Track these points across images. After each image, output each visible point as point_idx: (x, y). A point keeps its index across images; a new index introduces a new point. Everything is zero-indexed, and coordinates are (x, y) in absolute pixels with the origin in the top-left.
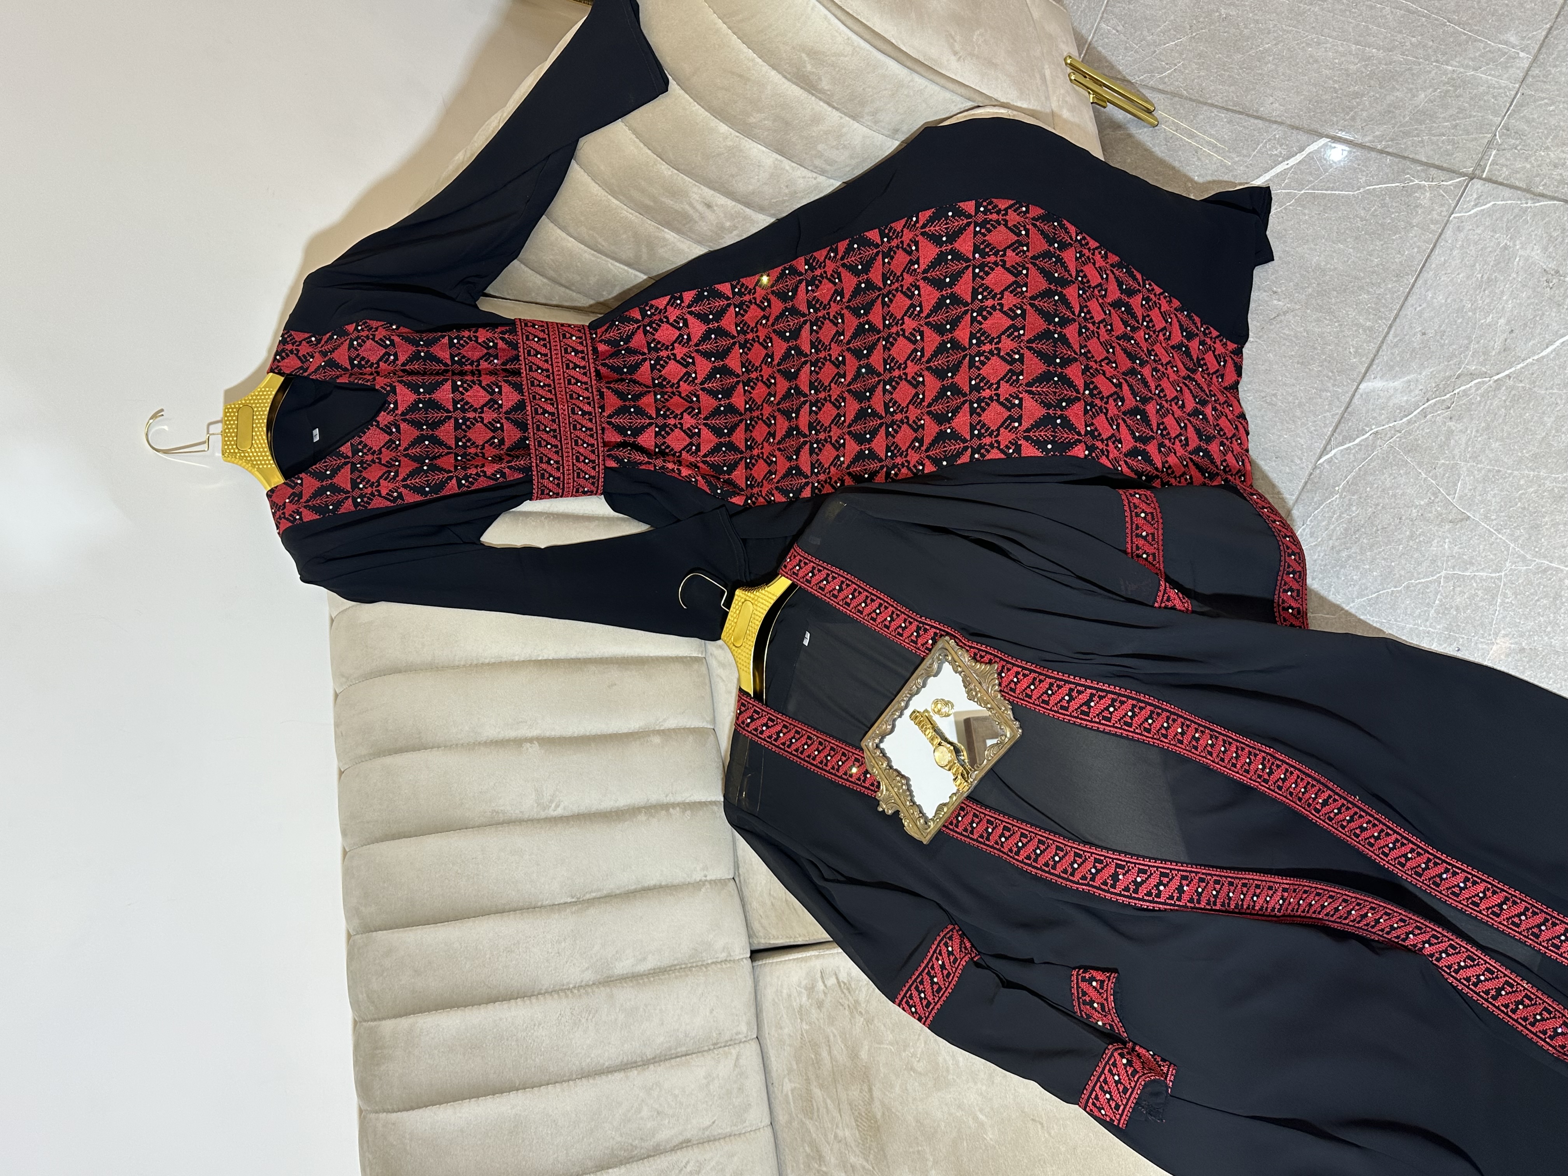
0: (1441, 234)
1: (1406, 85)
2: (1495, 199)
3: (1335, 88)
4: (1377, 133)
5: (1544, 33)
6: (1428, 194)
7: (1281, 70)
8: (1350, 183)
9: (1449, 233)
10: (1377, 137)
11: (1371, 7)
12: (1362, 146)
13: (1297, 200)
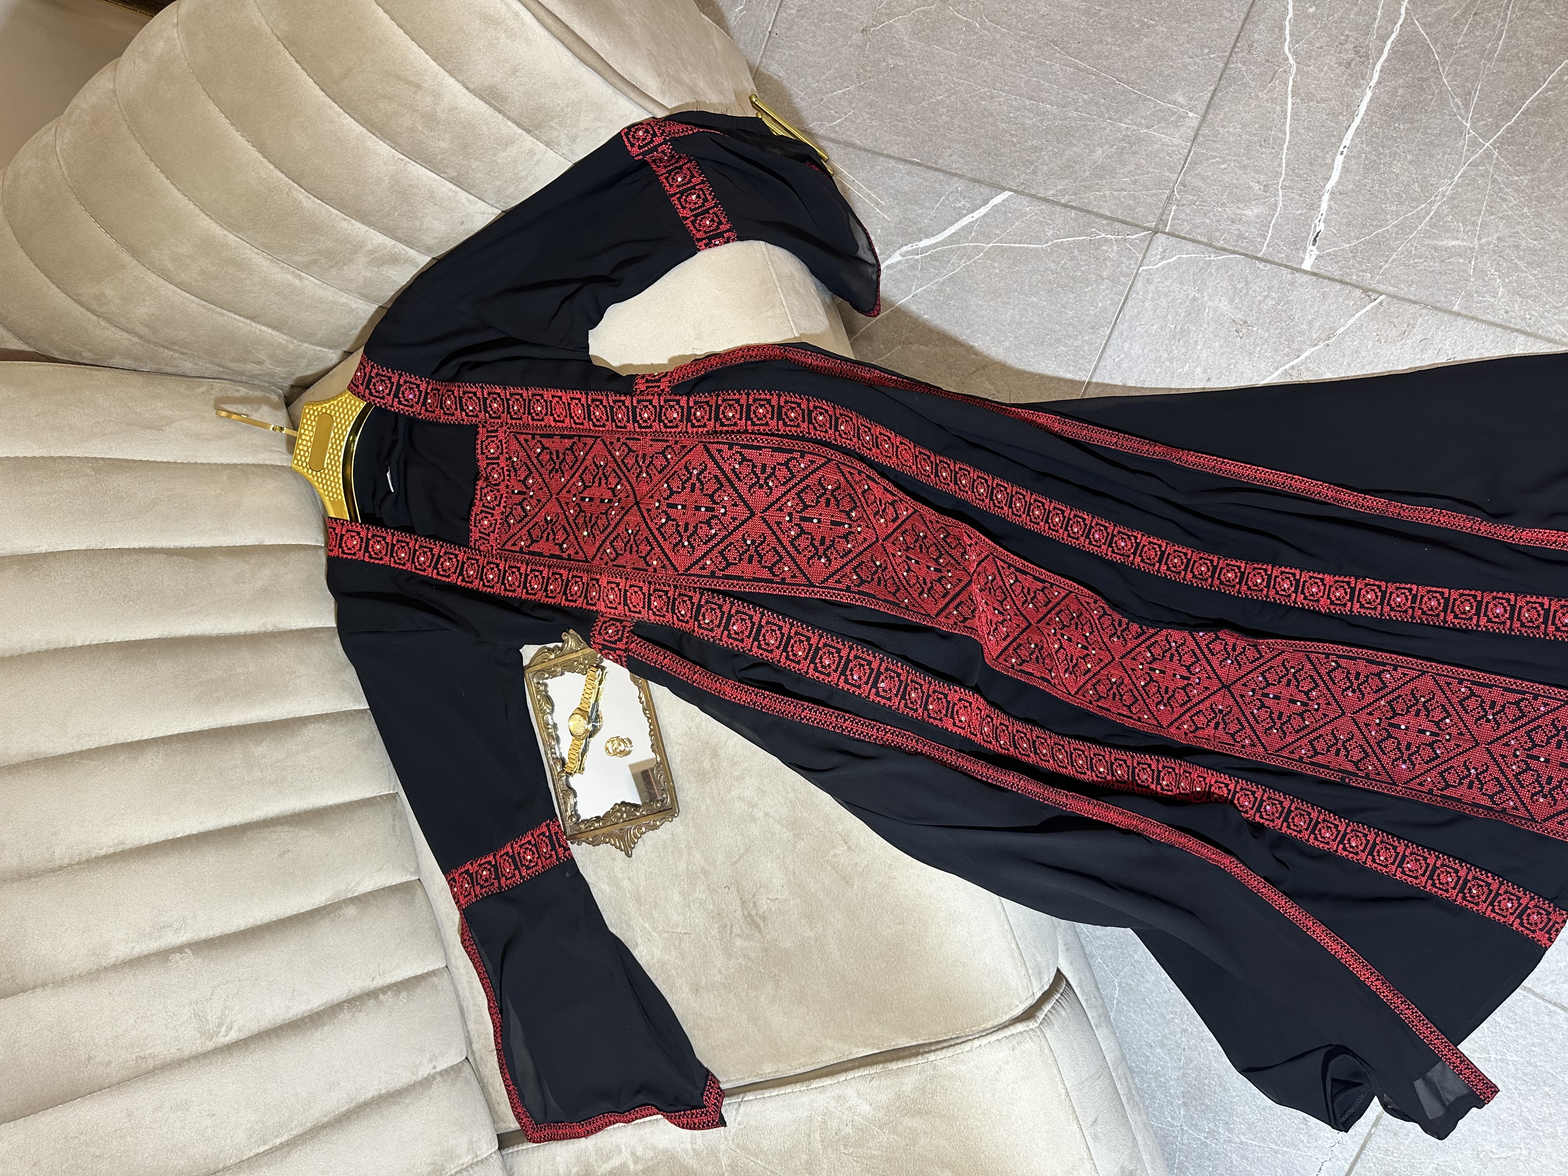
0: (1131, 287)
1: (1083, 141)
2: (1180, 252)
3: (1013, 142)
4: (1060, 187)
5: (1209, 95)
6: (1115, 248)
7: (956, 123)
8: (1037, 236)
9: (1139, 285)
10: (1059, 191)
11: (1041, 64)
12: (1045, 200)
13: (986, 253)
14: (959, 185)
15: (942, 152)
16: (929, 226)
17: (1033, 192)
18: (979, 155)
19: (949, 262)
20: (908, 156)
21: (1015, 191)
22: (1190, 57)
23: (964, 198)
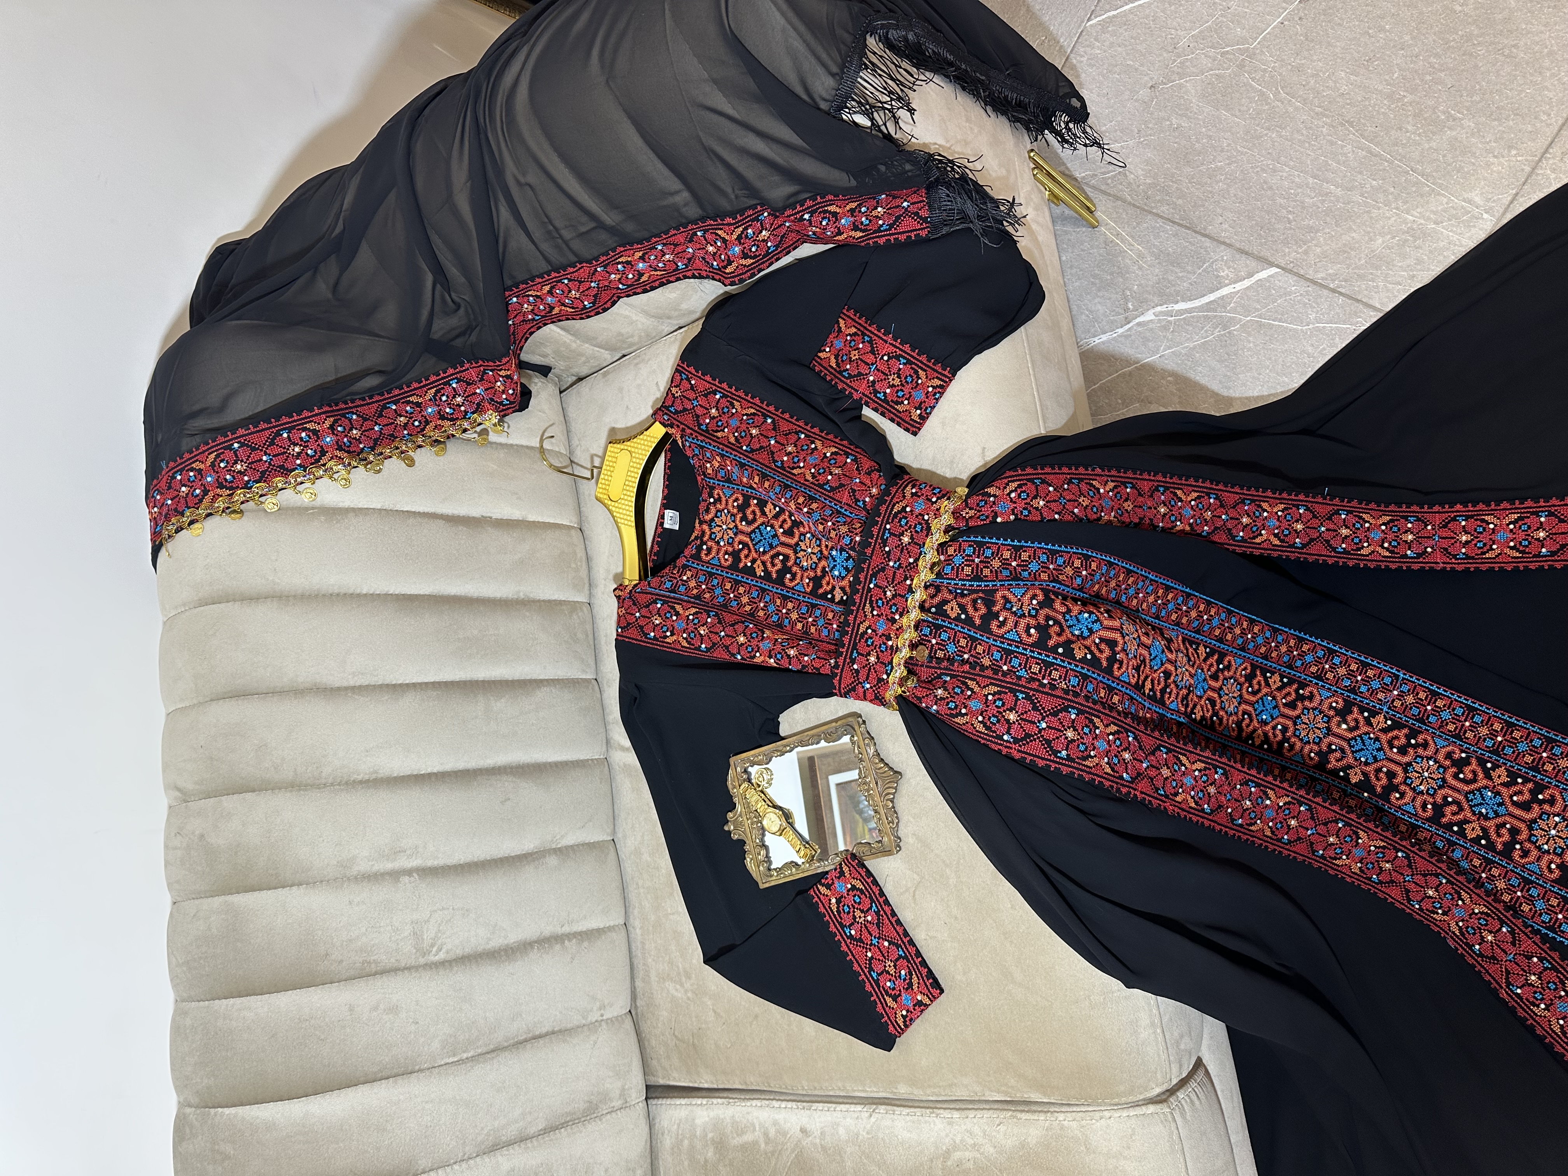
1: (1364, 228)
3: (1288, 218)
5: (1509, 198)
8: (1299, 317)
11: (1332, 143)
12: (1314, 282)
13: (1243, 326)
15: (1213, 219)
16: (1188, 290)
17: (1302, 272)
18: (1251, 227)
19: (1203, 328)
20: (1177, 218)
21: (1283, 269)
22: (1495, 157)
23: (1228, 268)
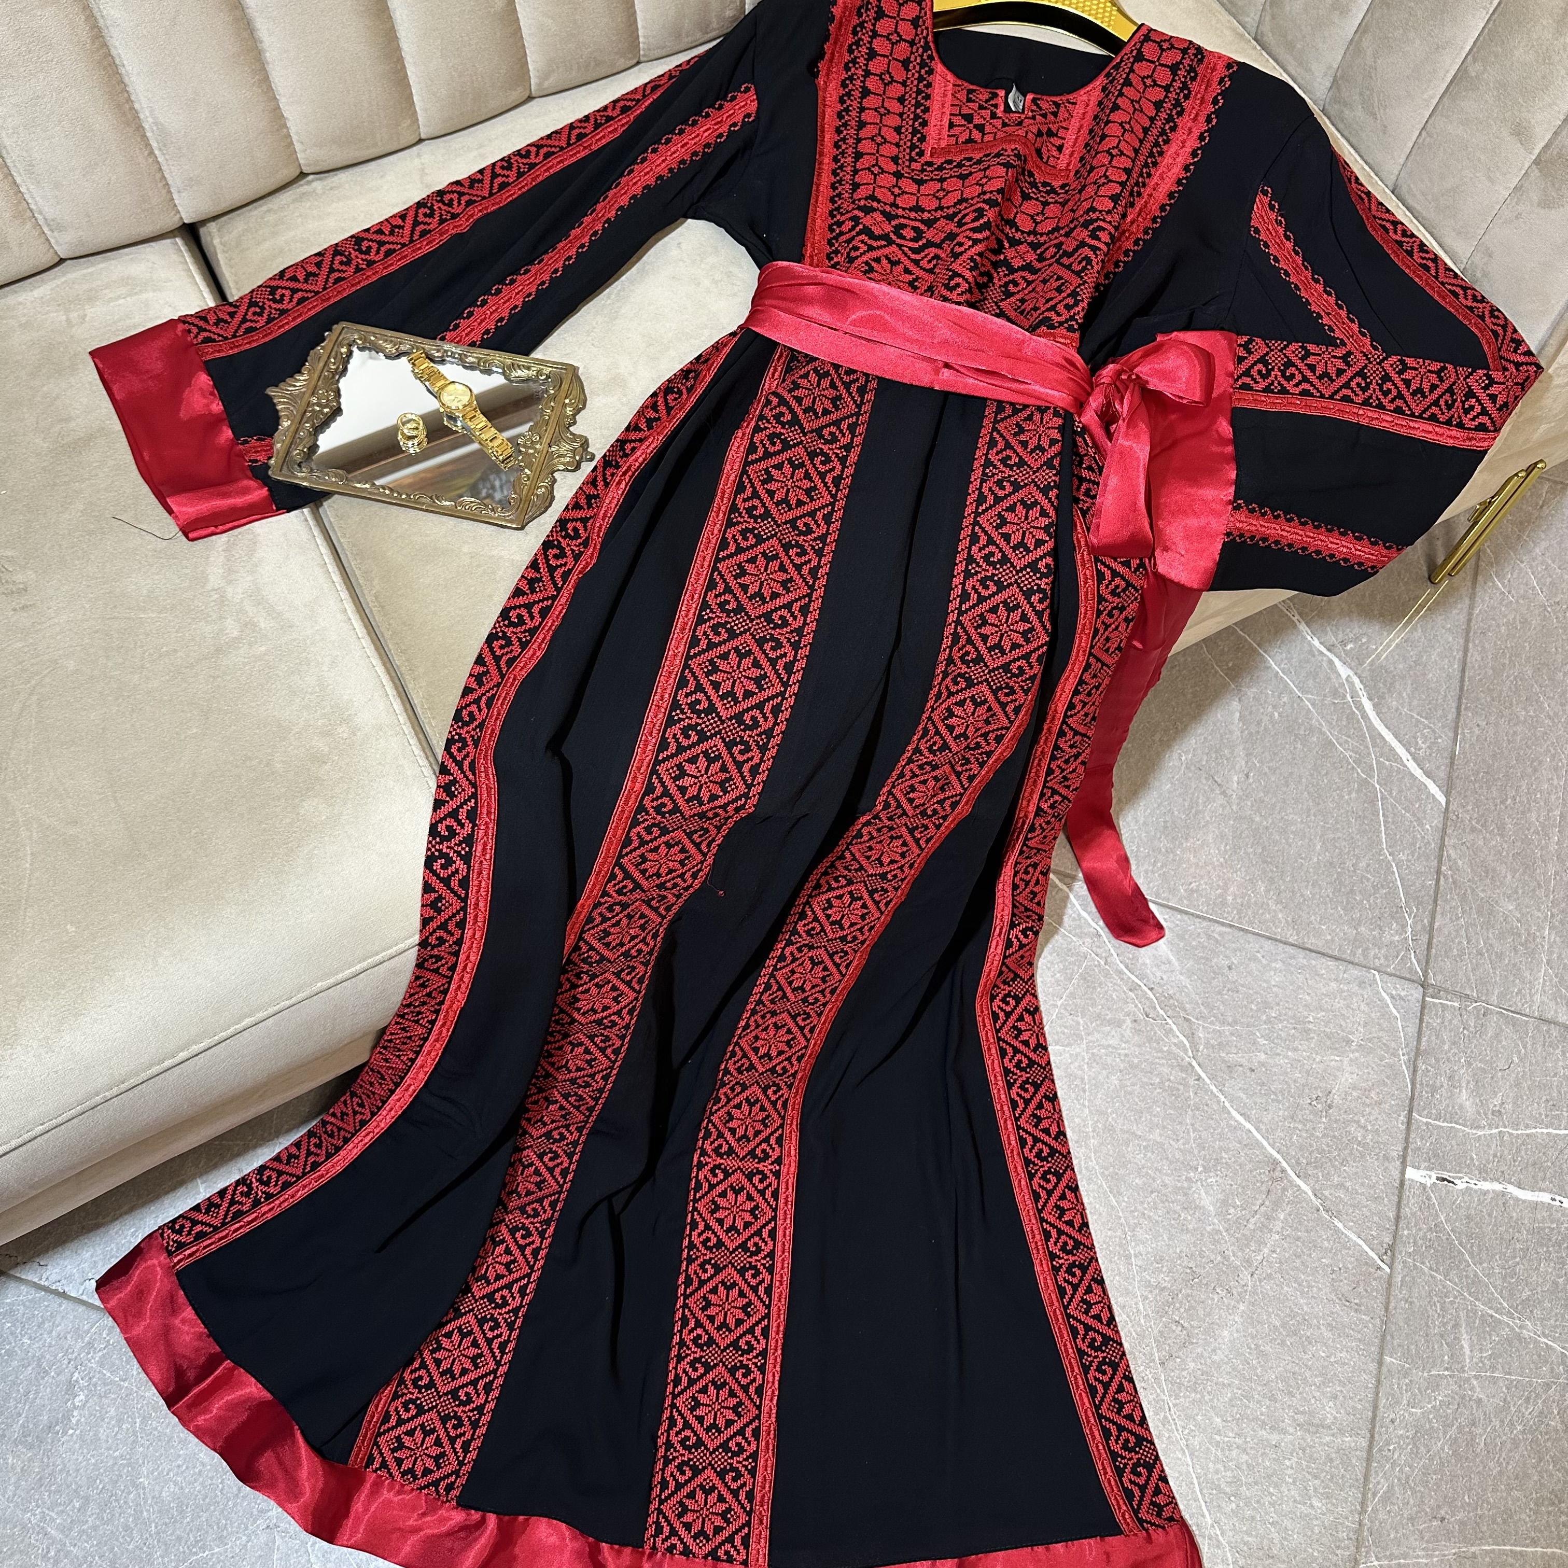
0: (1352, 963)
2: (1404, 1019)
4: (1460, 862)
6: (1397, 938)
9: (1355, 972)
10: (1456, 863)
12: (1442, 847)
13: (1366, 781)
14: (1444, 741)
15: (1481, 715)
16: (1389, 708)
17: (1449, 831)
18: (1485, 761)
19: (1349, 737)
20: (1469, 673)
21: (1447, 808)
23: (1429, 747)
